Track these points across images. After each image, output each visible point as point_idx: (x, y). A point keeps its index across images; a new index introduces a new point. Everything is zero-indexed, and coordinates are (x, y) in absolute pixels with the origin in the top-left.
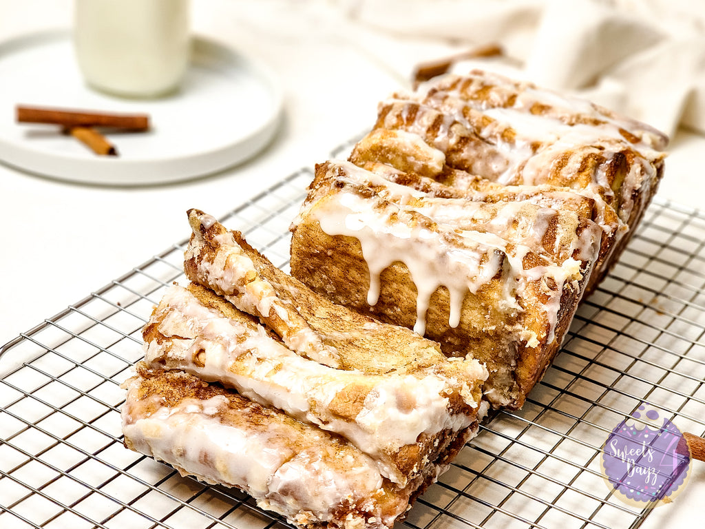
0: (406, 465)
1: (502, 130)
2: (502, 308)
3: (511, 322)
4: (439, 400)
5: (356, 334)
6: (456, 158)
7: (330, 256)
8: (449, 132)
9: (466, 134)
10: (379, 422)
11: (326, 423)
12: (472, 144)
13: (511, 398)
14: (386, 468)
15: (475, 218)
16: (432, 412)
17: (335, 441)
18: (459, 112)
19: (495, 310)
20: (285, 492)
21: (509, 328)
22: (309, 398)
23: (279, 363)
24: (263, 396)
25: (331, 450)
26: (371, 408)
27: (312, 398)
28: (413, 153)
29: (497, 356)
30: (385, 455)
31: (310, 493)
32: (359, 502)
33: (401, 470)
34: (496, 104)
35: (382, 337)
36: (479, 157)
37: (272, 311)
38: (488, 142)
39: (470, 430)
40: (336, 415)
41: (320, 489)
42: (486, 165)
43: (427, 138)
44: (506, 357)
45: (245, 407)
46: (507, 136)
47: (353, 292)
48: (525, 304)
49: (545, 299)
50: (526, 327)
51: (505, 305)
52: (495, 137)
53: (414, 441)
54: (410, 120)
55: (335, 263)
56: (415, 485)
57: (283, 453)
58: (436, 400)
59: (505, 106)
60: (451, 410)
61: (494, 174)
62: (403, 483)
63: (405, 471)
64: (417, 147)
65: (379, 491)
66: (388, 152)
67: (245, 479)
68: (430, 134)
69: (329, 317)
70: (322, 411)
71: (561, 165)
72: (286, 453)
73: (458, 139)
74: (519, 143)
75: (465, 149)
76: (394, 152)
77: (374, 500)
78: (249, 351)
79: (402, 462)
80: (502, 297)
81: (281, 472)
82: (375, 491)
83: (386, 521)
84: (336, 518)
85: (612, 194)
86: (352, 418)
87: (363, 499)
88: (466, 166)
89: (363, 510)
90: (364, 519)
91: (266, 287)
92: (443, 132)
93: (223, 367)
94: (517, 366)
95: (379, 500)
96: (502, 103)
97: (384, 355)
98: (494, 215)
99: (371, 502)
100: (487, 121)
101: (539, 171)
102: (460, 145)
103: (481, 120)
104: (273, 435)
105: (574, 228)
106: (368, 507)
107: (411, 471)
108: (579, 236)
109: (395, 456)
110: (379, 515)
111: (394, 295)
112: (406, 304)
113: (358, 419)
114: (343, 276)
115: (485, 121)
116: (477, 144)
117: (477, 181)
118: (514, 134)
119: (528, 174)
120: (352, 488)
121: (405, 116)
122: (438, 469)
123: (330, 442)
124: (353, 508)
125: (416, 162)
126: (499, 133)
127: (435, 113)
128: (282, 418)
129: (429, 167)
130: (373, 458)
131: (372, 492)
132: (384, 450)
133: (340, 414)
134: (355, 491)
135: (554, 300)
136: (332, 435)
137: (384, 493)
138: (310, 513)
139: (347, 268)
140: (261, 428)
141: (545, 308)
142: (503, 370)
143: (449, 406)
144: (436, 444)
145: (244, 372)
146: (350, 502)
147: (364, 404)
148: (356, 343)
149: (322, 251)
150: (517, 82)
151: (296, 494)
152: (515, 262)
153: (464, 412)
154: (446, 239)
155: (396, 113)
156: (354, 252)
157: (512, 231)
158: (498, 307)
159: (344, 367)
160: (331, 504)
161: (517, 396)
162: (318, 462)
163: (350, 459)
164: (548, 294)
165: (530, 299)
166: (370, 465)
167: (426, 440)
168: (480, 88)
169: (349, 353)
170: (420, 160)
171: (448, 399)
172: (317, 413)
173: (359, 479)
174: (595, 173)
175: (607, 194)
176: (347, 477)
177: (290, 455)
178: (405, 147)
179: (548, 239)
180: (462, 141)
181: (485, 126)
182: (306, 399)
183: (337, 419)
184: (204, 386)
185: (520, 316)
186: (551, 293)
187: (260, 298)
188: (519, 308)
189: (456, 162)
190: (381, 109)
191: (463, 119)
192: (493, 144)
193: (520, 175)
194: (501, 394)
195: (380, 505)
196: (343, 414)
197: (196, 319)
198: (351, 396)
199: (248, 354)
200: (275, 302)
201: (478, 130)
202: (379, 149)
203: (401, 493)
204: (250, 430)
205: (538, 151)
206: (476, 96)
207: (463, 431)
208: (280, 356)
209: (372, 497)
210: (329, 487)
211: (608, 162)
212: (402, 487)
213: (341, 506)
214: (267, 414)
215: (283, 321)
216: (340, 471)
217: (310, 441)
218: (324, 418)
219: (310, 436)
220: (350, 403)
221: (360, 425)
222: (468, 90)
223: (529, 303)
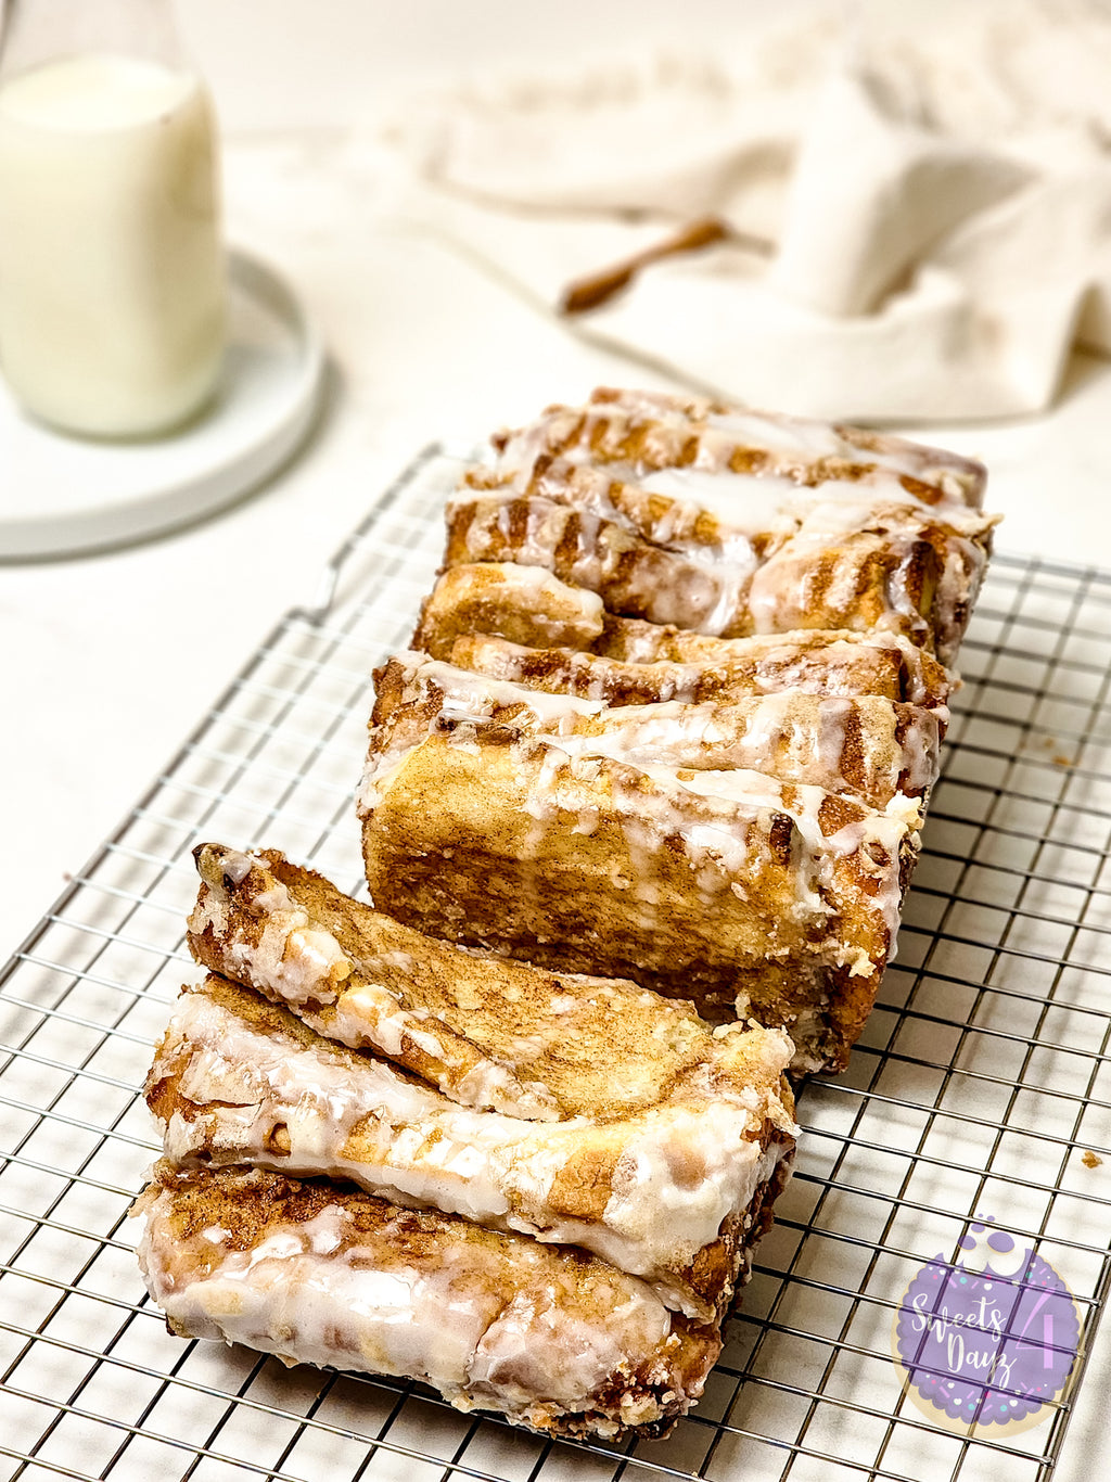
0: (711, 1285)
1: (691, 522)
2: (799, 917)
3: (815, 936)
4: (744, 1148)
6: (620, 595)
7: (449, 859)
8: (599, 547)
9: (628, 544)
10: (648, 1217)
11: (546, 1230)
12: (644, 562)
13: (824, 1056)
14: (674, 1296)
15: (707, 740)
16: (737, 1174)
17: (567, 1259)
18: (602, 498)
19: (785, 922)
20: (502, 1377)
21: (815, 948)
22: (505, 1188)
23: (434, 1127)
24: (416, 1195)
25: (567, 1280)
26: (627, 1192)
27: (511, 1188)
28: (543, 607)
29: (793, 994)
30: (669, 1273)
31: (549, 1374)
32: (641, 1372)
33: (704, 1296)
34: (661, 461)
35: (596, 1027)
36: (662, 586)
38: (669, 550)
39: (786, 1164)
40: (564, 1214)
41: (567, 1364)
42: (679, 598)
43: (557, 566)
44: (811, 991)
45: (386, 1222)
46: (703, 533)
47: (500, 914)
48: (839, 902)
49: (872, 886)
50: (847, 943)
51: (804, 910)
52: (682, 538)
53: (714, 1236)
54: (518, 535)
55: (460, 870)
57: (484, 1306)
59: (679, 464)
61: (695, 614)
62: (711, 1317)
63: (707, 1295)
64: (546, 593)
65: (670, 1341)
66: (492, 611)
67: (420, 1365)
68: (562, 559)
70: (536, 1210)
71: (822, 583)
72: (490, 1304)
73: (617, 556)
74: (729, 543)
75: (635, 574)
76: (504, 609)
77: (665, 1359)
78: (371, 1114)
79: (701, 1282)
80: (797, 897)
81: (487, 1345)
82: (663, 1340)
83: (692, 1391)
84: (600, 1405)
85: (923, 625)
86: (597, 1216)
87: (646, 1363)
88: (641, 608)
89: (649, 1382)
90: (653, 1399)
92: (586, 550)
93: (327, 1152)
94: (831, 1004)
95: (674, 1356)
96: (671, 457)
98: (741, 730)
99: (662, 1366)
100: (659, 507)
101: (781, 597)
102: (622, 569)
103: (647, 508)
104: (455, 1274)
105: (891, 730)
106: (660, 1375)
107: (720, 1293)
108: (901, 744)
109: (688, 1273)
110: (679, 1385)
111: (585, 912)
112: (609, 925)
113: (608, 1216)
114: (477, 889)
115: (655, 507)
116: (654, 561)
117: (669, 635)
118: (715, 525)
119: (761, 603)
120: (622, 1347)
121: (504, 527)
123: (561, 1263)
124: (633, 1383)
125: (551, 623)
126: (688, 529)
127: (561, 513)
128: (456, 1231)
129: (578, 629)
130: (646, 1281)
131: (658, 1345)
132: (667, 1266)
133: (573, 1213)
134: (629, 1352)
135: (889, 885)
136: (560, 1249)
137: (680, 1342)
138: (552, 1404)
139: (483, 878)
140: (430, 1263)
141: (877, 903)
142: (807, 1014)
143: (761, 1149)
144: (748, 1224)
145: (370, 1155)
146: (626, 1376)
147: (613, 1185)
149: (430, 853)
150: (687, 404)
151: (524, 1377)
152: (808, 826)
154: (675, 806)
155: (487, 524)
157: (783, 757)
158: (792, 916)
159: (567, 1115)
160: (591, 1384)
161: (836, 1051)
162: (551, 1310)
163: (605, 1291)
164: (876, 876)
165: (846, 891)
166: (642, 1295)
167: (733, 1226)
168: (625, 435)
170: (557, 620)
172: (527, 1215)
173: (631, 1325)
174: (886, 591)
175: (916, 627)
176: (609, 1328)
177: (498, 1307)
178: (525, 600)
179: (850, 760)
180: (626, 561)
181: (657, 519)
182: (502, 1191)
183: (567, 1221)
184: (294, 1189)
185: (833, 924)
186: (882, 874)
187: (375, 1021)
188: (830, 911)
189: (620, 602)
190: (452, 517)
191: (613, 512)
192: (682, 553)
193: (745, 608)
194: (806, 1052)
195: (676, 1365)
196: (578, 1213)
197: (251, 1064)
198: (585, 1175)
199: (371, 1120)
201: (647, 529)
202: (475, 607)
203: (705, 1332)
204: (412, 1272)
205: (768, 553)
206: (621, 452)
207: (777, 1171)
208: (432, 1115)
209: (661, 1355)
210: (582, 1356)
211: (906, 563)
212: (709, 1323)
213: (608, 1384)
214: (431, 1229)
215: (435, 1058)
216: (594, 1319)
217: (525, 1270)
218: (541, 1223)
219: (522, 1260)
220: (585, 1187)
221: (614, 1227)
222: (602, 443)
223: (845, 898)
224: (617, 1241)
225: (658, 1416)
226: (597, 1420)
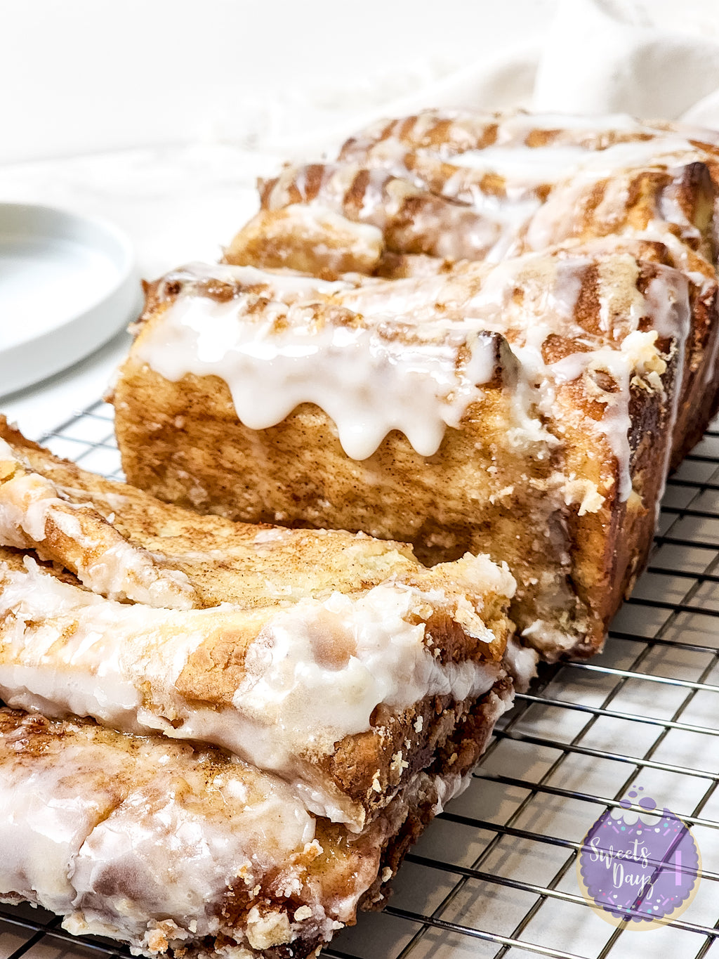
0: (356, 778)
1: (480, 178)
2: (516, 444)
3: (540, 471)
4: (404, 630)
5: (235, 551)
6: (405, 236)
7: (182, 430)
8: (384, 194)
9: (412, 192)
10: (280, 697)
11: (177, 723)
12: (428, 207)
13: (576, 633)
14: (316, 795)
15: (441, 302)
16: (394, 658)
17: (203, 759)
18: (398, 163)
19: (504, 452)
20: (110, 884)
21: (540, 484)
22: (135, 678)
23: (71, 622)
24: (48, 696)
25: (195, 779)
26: (261, 672)
27: (142, 678)
28: (322, 238)
29: (530, 552)
30: (307, 764)
31: (158, 879)
32: (268, 879)
33: (348, 792)
34: (464, 146)
35: (289, 550)
36: (445, 227)
37: (50, 526)
38: (460, 203)
39: (495, 697)
40: (194, 701)
41: (178, 867)
42: (461, 238)
43: (345, 211)
44: (549, 548)
45: (15, 728)
46: (490, 185)
47: (238, 491)
48: (561, 429)
49: (597, 410)
50: (573, 475)
51: (522, 438)
52: (469, 191)
53: (365, 725)
54: (312, 191)
55: (193, 441)
56: (391, 822)
57: (92, 804)
58: (399, 632)
59: (481, 145)
60: (438, 651)
61: (476, 251)
62: (358, 821)
63: (355, 792)
64: (327, 226)
65: (308, 847)
66: (278, 247)
67: (22, 876)
68: (349, 205)
69: (187, 535)
70: (166, 698)
71: (593, 205)
72: (97, 803)
73: (402, 203)
74: (512, 193)
75: (418, 219)
76: (289, 244)
77: (301, 869)
78: (9, 612)
79: (345, 773)
80: (512, 422)
81: (94, 845)
82: (300, 848)
83: (335, 911)
84: (226, 925)
85: (695, 233)
86: (226, 699)
87: (276, 871)
88: (424, 247)
89: (278, 894)
90: (284, 915)
91: (36, 485)
92: (373, 195)
94: (573, 564)
95: (313, 867)
96: (473, 142)
97: (290, 575)
98: (475, 288)
99: (295, 875)
100: (450, 169)
101: (557, 224)
102: (406, 213)
103: (438, 169)
104: (70, 770)
105: (631, 280)
106: (290, 885)
107: (369, 792)
108: (643, 293)
109: (327, 764)
110: (317, 900)
111: (312, 475)
112: (336, 487)
113: (238, 699)
114: (213, 463)
115: (446, 170)
116: (438, 208)
117: (448, 267)
118: (502, 181)
119: (538, 235)
120: (247, 851)
121: (301, 186)
122: (440, 785)
123: (194, 763)
124: (257, 893)
125: (331, 252)
126: (474, 183)
127: (353, 171)
128: (90, 732)
129: (356, 256)
130: (284, 776)
131: (293, 851)
132: (303, 755)
133: (202, 697)
134: (255, 857)
135: (615, 411)
136: (195, 747)
137: (320, 850)
138: (170, 923)
139: (216, 447)
140: (44, 762)
141: (601, 427)
142: (548, 577)
143: (430, 642)
144: (419, 726)
145: (4, 655)
146: (247, 882)
147: (247, 666)
148: (237, 565)
149: (165, 424)
150: (497, 111)
151: (132, 887)
152: (528, 354)
153: (472, 658)
154: (383, 336)
155: (287, 185)
156: (219, 408)
157: (514, 309)
158: (508, 445)
159: (203, 605)
160: (208, 894)
161: (588, 627)
162: (168, 807)
163: (236, 788)
164: (601, 400)
165: (567, 416)
166: (281, 796)
167: (392, 720)
168: (431, 126)
169: (214, 580)
170: (336, 248)
171: (423, 626)
172: (157, 707)
173: (262, 828)
174: (658, 204)
175: (686, 234)
176: (234, 828)
177: (108, 804)
178: (306, 230)
179: (586, 308)
180: (410, 206)
181: (448, 178)
182: (130, 682)
183: (197, 709)
185: (557, 455)
186: (606, 398)
187: (26, 506)
188: (551, 439)
190: (262, 188)
191: (406, 172)
192: (468, 205)
193: (523, 243)
194: (556, 627)
195: (315, 878)
196: (205, 697)
198: (218, 656)
199: (9, 619)
200: (54, 507)
201: (437, 187)
202: (262, 245)
203: (361, 845)
204: (20, 770)
205: (550, 197)
206: (427, 141)
207: (479, 702)
208: (72, 610)
209: (296, 863)
210: (198, 857)
211: (679, 181)
212: (358, 830)
213: (229, 894)
214: (58, 732)
215: (72, 539)
216: (217, 818)
217: (150, 768)
218: (171, 715)
219: (150, 759)
220: (217, 669)
221: (244, 711)
222: (410, 134)
223: (568, 424)
224: (248, 728)
225: (290, 937)
226: (229, 948)
